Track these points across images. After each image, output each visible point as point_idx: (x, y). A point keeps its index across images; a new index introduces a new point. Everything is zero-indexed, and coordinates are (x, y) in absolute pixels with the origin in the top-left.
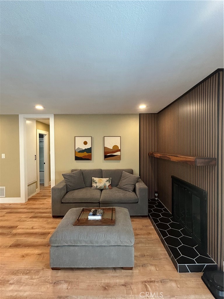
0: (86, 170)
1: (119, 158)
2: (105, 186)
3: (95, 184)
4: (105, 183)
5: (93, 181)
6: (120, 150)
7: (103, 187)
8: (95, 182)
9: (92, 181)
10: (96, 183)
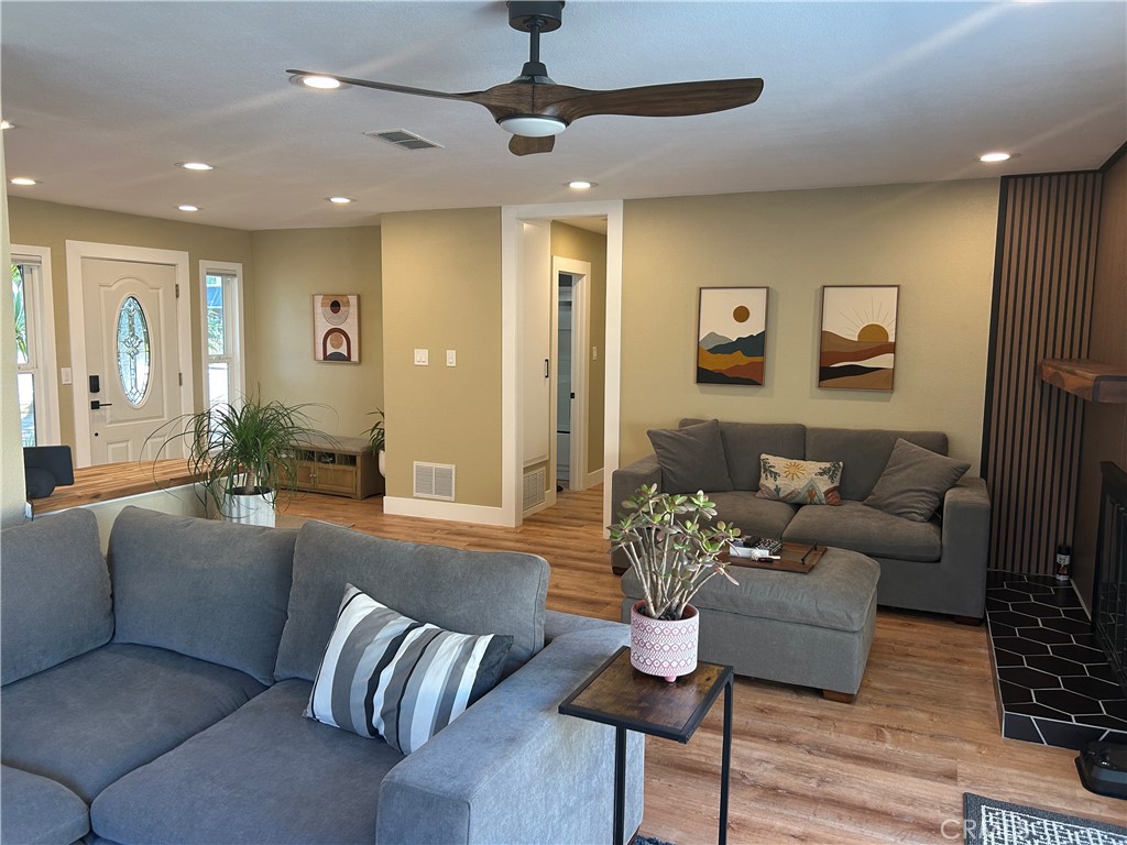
0: (738, 424)
1: (885, 382)
2: (811, 492)
3: (771, 480)
4: (812, 480)
5: (766, 470)
6: (892, 348)
7: (804, 493)
8: (771, 472)
9: (758, 469)
10: (775, 476)
